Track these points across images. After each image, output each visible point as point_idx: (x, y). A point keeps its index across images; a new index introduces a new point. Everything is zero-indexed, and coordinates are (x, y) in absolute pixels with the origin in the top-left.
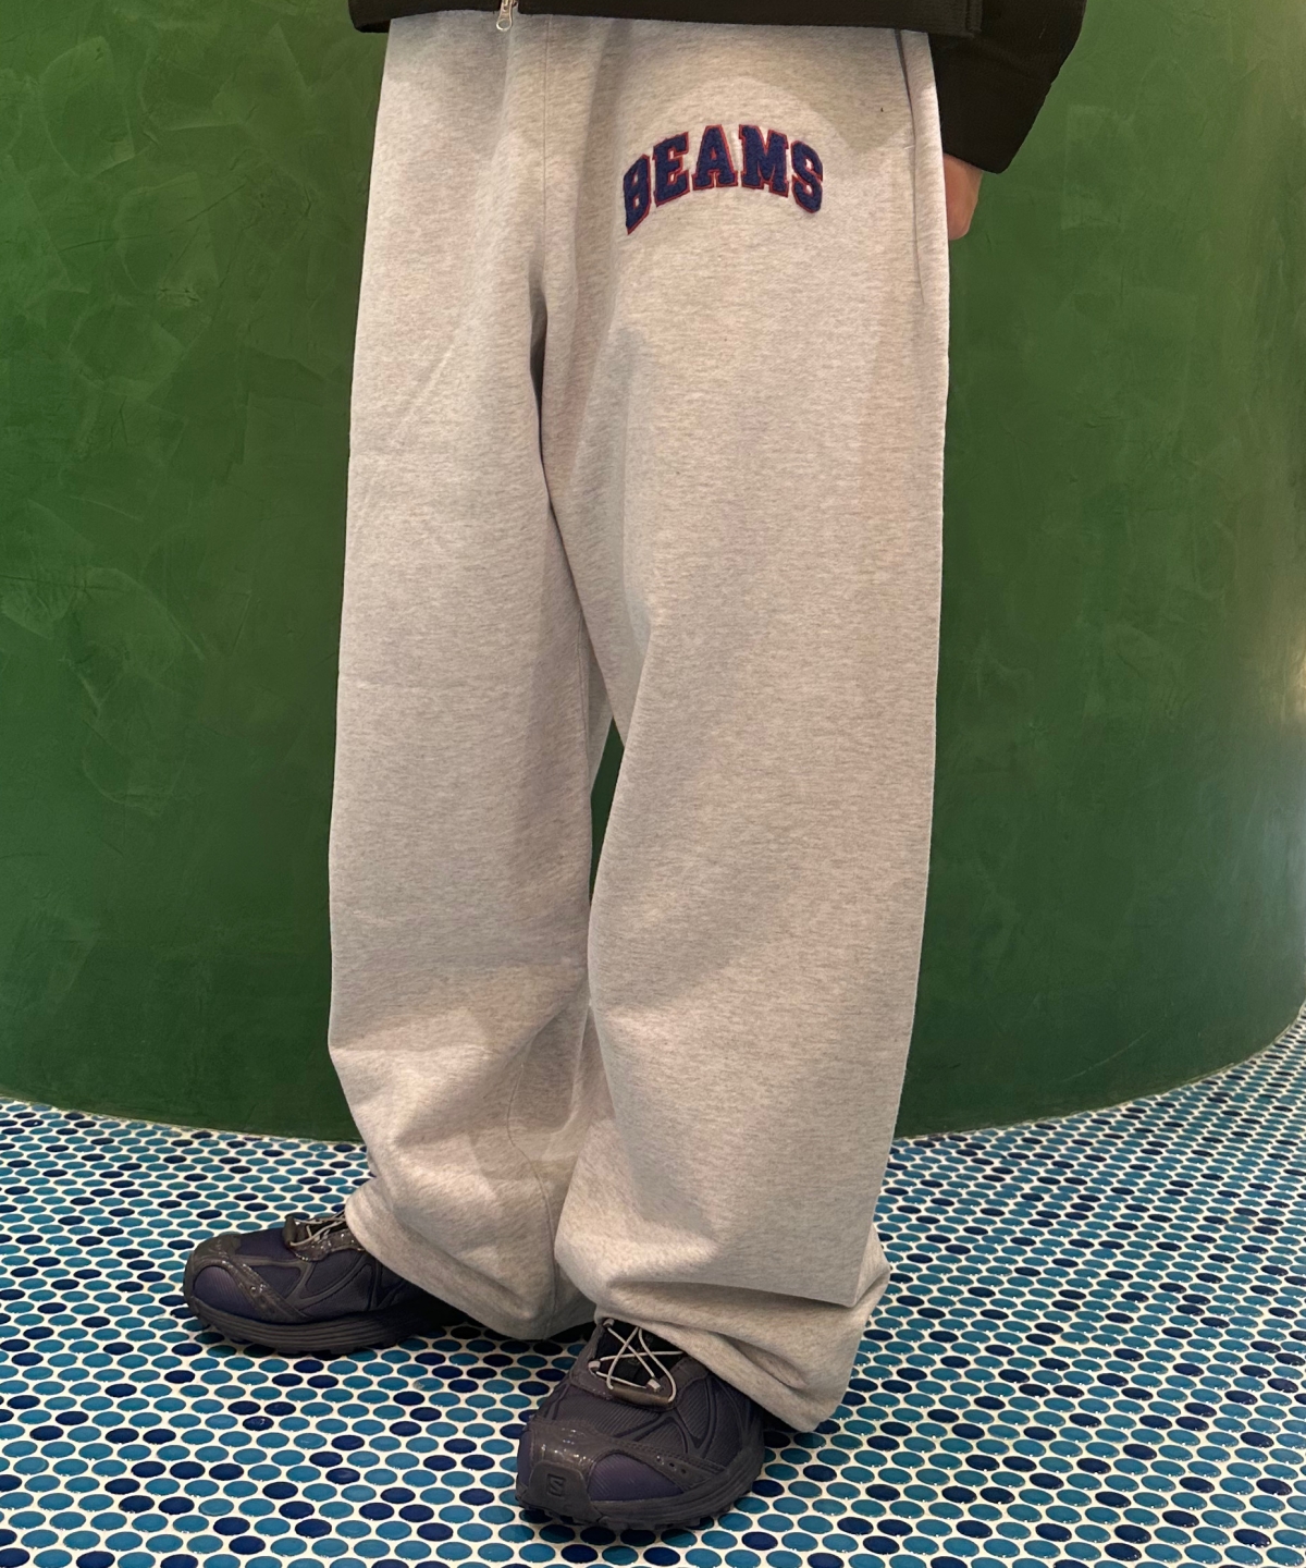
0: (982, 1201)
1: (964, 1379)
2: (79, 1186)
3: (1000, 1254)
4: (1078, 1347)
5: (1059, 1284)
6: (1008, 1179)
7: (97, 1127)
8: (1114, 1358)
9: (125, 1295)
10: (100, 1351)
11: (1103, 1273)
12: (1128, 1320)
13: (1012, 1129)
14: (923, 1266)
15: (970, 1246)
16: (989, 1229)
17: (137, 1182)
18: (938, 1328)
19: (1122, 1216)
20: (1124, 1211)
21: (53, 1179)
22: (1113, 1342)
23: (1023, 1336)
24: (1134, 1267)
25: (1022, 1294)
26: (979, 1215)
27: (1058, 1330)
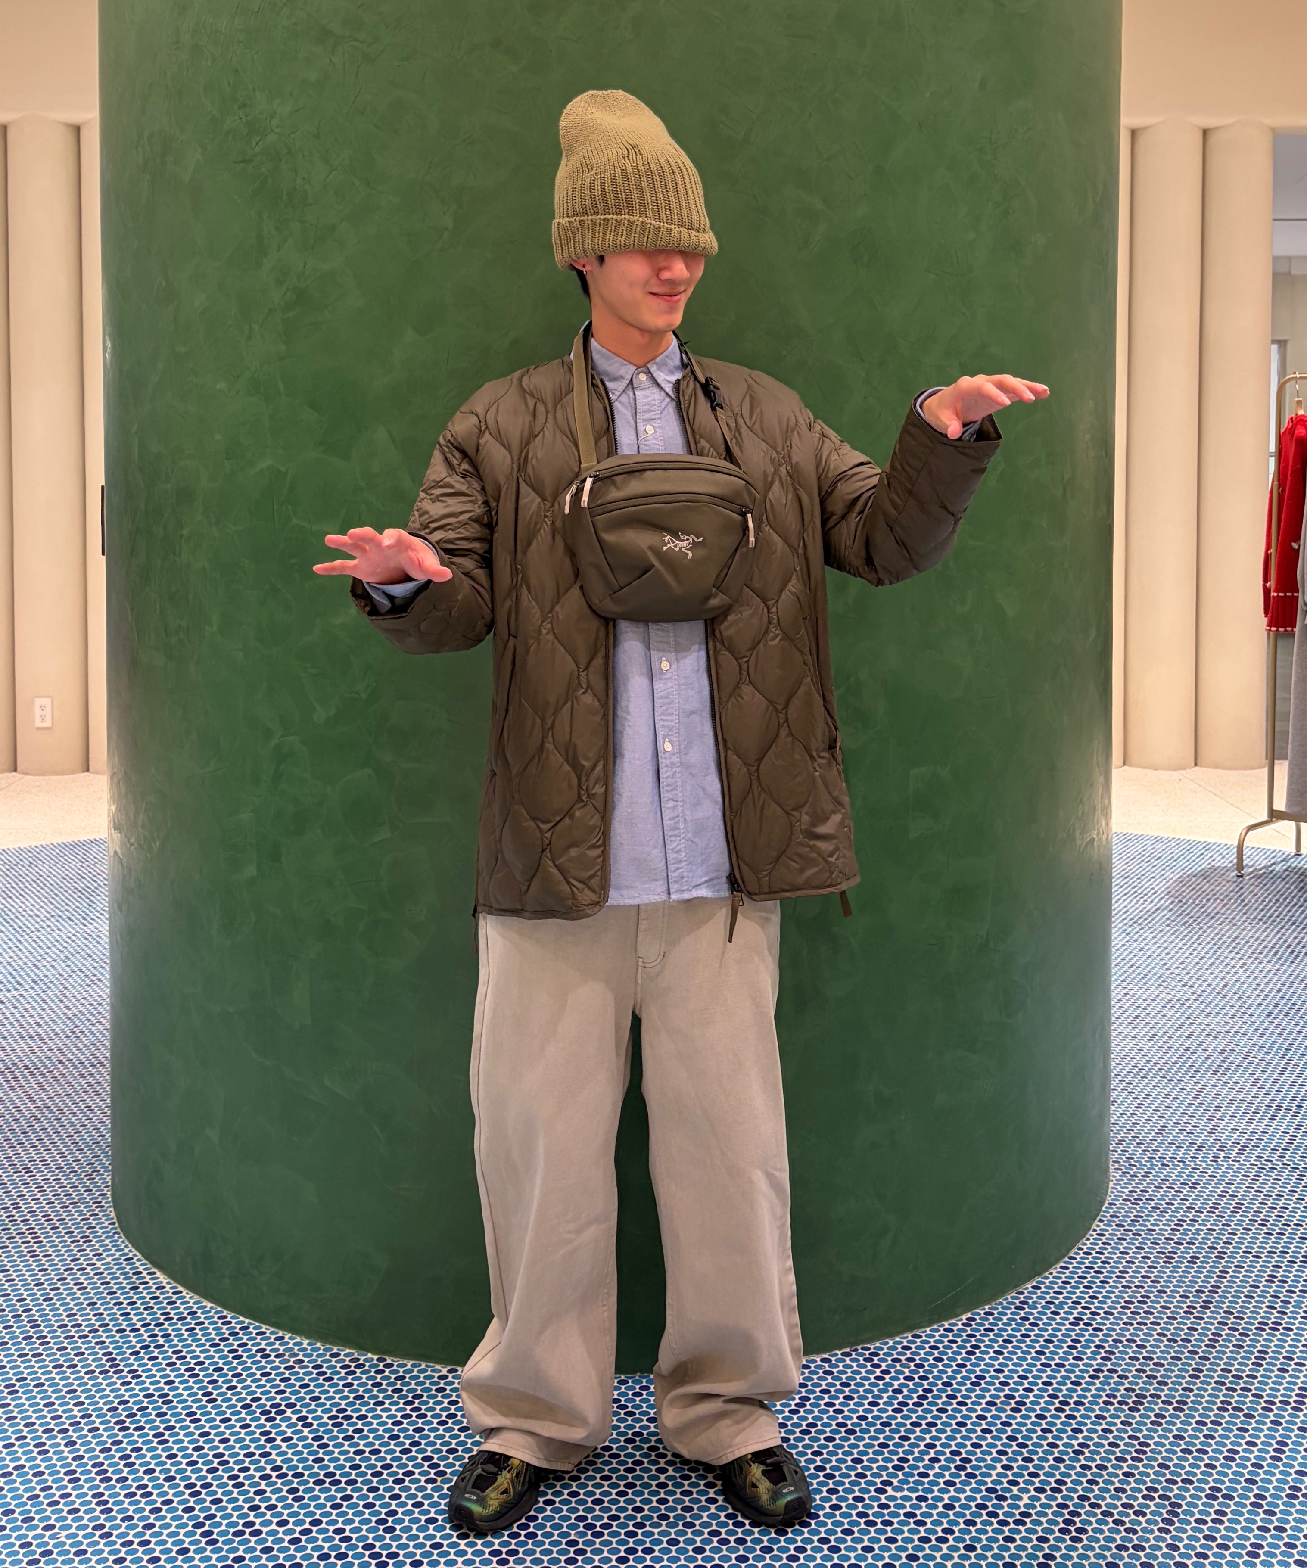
0: (870, 1396)
1: (838, 1518)
2: (393, 1412)
3: (873, 1434)
4: (899, 1495)
5: (898, 1453)
6: (887, 1377)
7: (395, 1368)
8: (915, 1501)
9: (430, 1486)
10: (423, 1523)
11: (922, 1444)
12: (927, 1475)
13: (897, 1339)
14: (831, 1444)
15: (857, 1429)
16: (869, 1416)
17: (423, 1407)
18: (831, 1486)
19: (943, 1403)
20: (945, 1399)
21: (379, 1408)
22: (917, 1490)
23: (872, 1488)
24: (939, 1439)
25: (877, 1461)
26: (867, 1406)
27: (891, 1484)
